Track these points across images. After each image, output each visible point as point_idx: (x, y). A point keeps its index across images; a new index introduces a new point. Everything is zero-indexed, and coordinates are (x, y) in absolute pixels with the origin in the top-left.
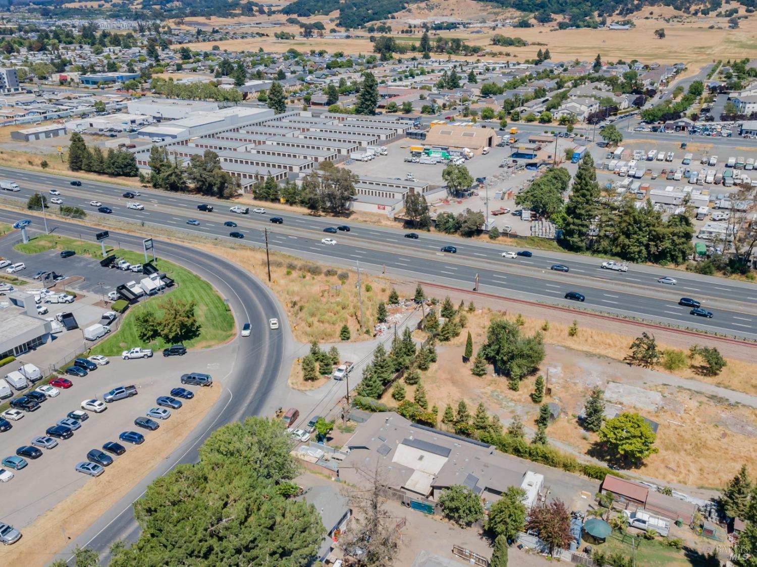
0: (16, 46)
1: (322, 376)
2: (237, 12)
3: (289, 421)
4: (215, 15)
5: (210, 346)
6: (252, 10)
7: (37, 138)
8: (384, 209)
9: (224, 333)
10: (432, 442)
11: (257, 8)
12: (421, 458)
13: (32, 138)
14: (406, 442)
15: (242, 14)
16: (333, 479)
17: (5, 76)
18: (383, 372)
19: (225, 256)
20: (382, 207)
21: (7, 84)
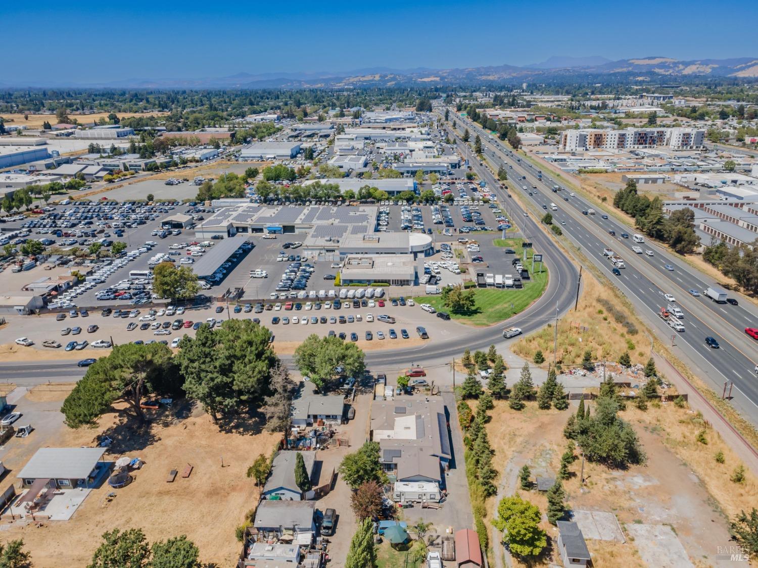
10: (425, 426)
12: (407, 428)
17: (693, 136)
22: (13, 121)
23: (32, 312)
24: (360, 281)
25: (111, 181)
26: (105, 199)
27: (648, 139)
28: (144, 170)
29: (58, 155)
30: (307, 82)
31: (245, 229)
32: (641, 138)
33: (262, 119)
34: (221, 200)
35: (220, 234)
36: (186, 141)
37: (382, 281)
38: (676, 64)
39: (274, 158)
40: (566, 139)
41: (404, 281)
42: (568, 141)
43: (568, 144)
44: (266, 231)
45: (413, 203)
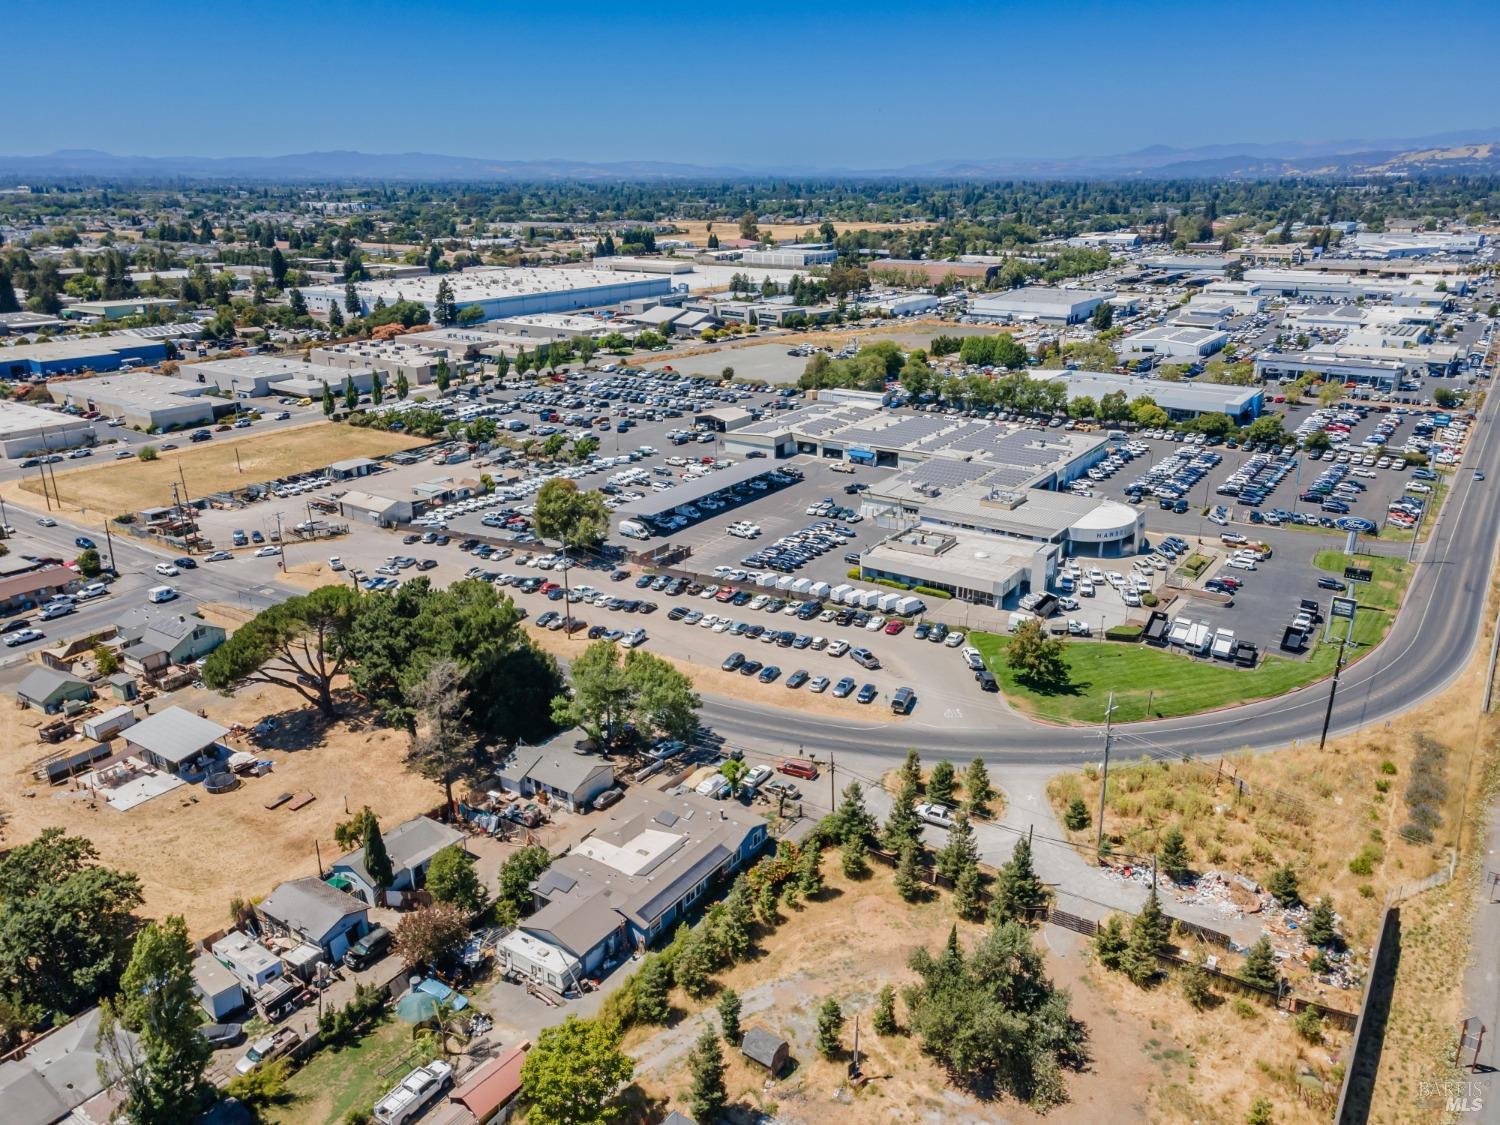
22: (687, 232)
23: (388, 525)
24: (897, 578)
25: (710, 340)
26: (669, 368)
28: (779, 325)
29: (687, 290)
30: (1295, 164)
31: (813, 449)
33: (1101, 243)
34: (837, 391)
35: (762, 451)
36: (902, 280)
37: (940, 587)
39: (1034, 321)
41: (983, 594)
44: (846, 457)
45: (1220, 442)
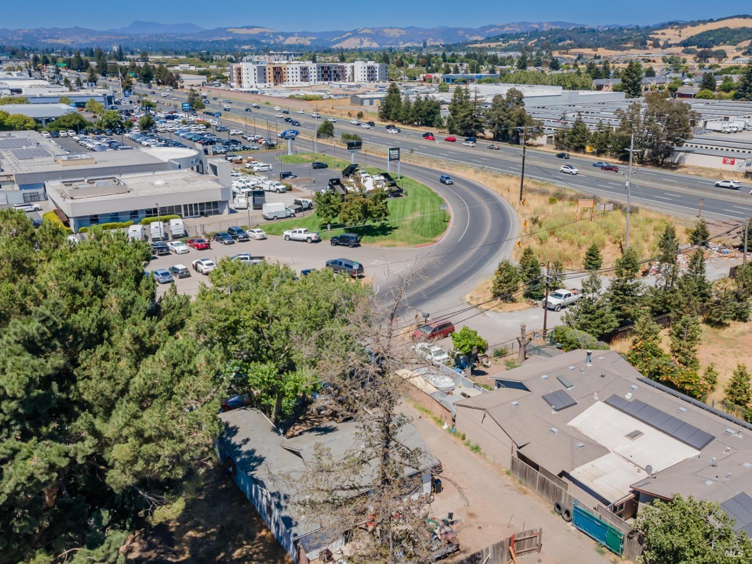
0: (406, 62)
1: (524, 300)
2: (629, 45)
3: (429, 333)
4: (603, 46)
5: (394, 246)
6: (646, 43)
7: (371, 103)
8: (733, 163)
9: (422, 238)
10: (672, 413)
11: (652, 42)
12: (634, 435)
13: (367, 102)
14: (615, 402)
15: (633, 48)
16: (445, 427)
17: (377, 70)
18: (624, 302)
19: (482, 182)
20: (729, 161)
21: (377, 77)
27: (332, 74)
32: (325, 72)
38: (276, 35)
40: (240, 74)
41: (209, 205)
42: (244, 76)
43: (244, 80)
